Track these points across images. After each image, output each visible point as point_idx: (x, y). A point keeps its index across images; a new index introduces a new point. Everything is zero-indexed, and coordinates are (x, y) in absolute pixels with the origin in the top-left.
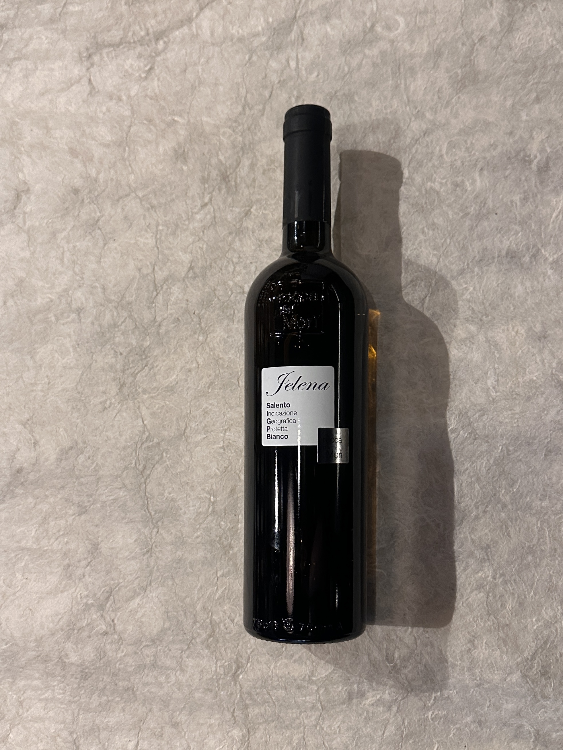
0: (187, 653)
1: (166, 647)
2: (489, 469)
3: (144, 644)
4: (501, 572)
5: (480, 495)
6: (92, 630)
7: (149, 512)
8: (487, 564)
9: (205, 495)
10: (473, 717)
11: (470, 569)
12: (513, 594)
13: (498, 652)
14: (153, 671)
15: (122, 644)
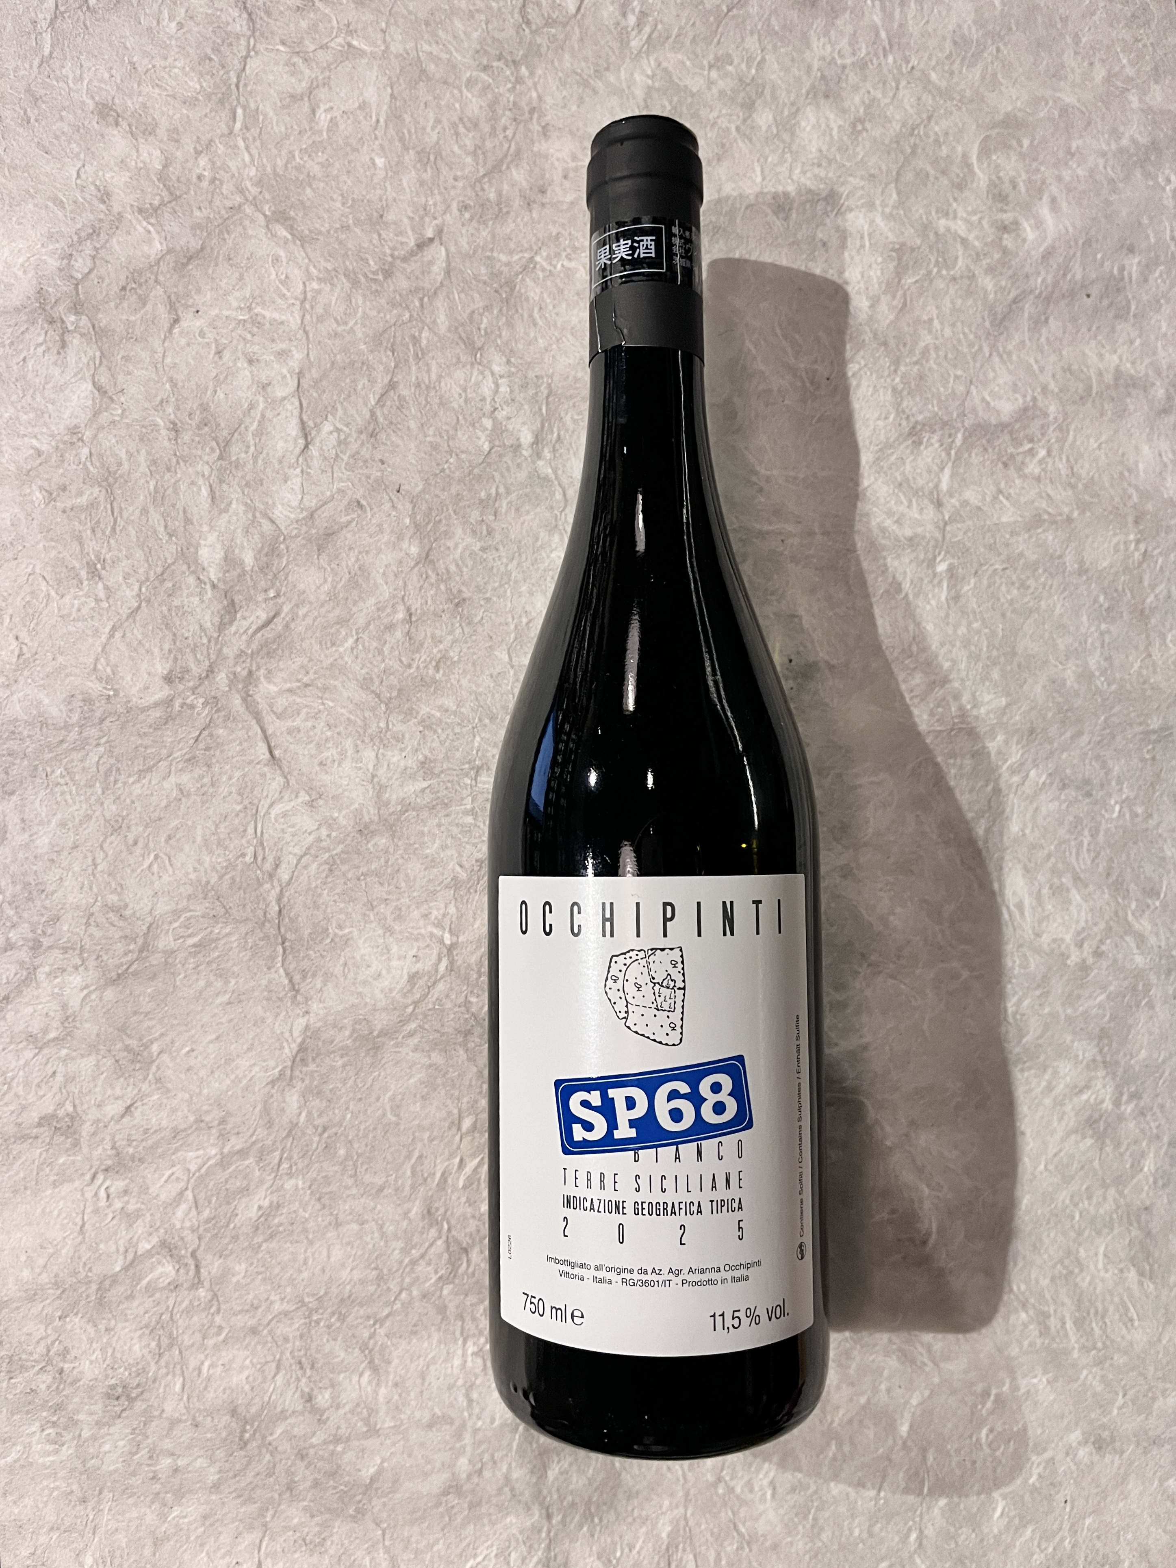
0: (388, 1324)
1: (333, 1314)
2: (1096, 857)
3: (277, 1307)
4: (1133, 1089)
5: (1083, 914)
6: (140, 1280)
7: (287, 974)
8: (1101, 1073)
9: (430, 928)
10: (1083, 1434)
11: (1062, 1086)
12: (1158, 1137)
13: (1132, 1275)
14: (298, 1380)
15: (218, 1311)
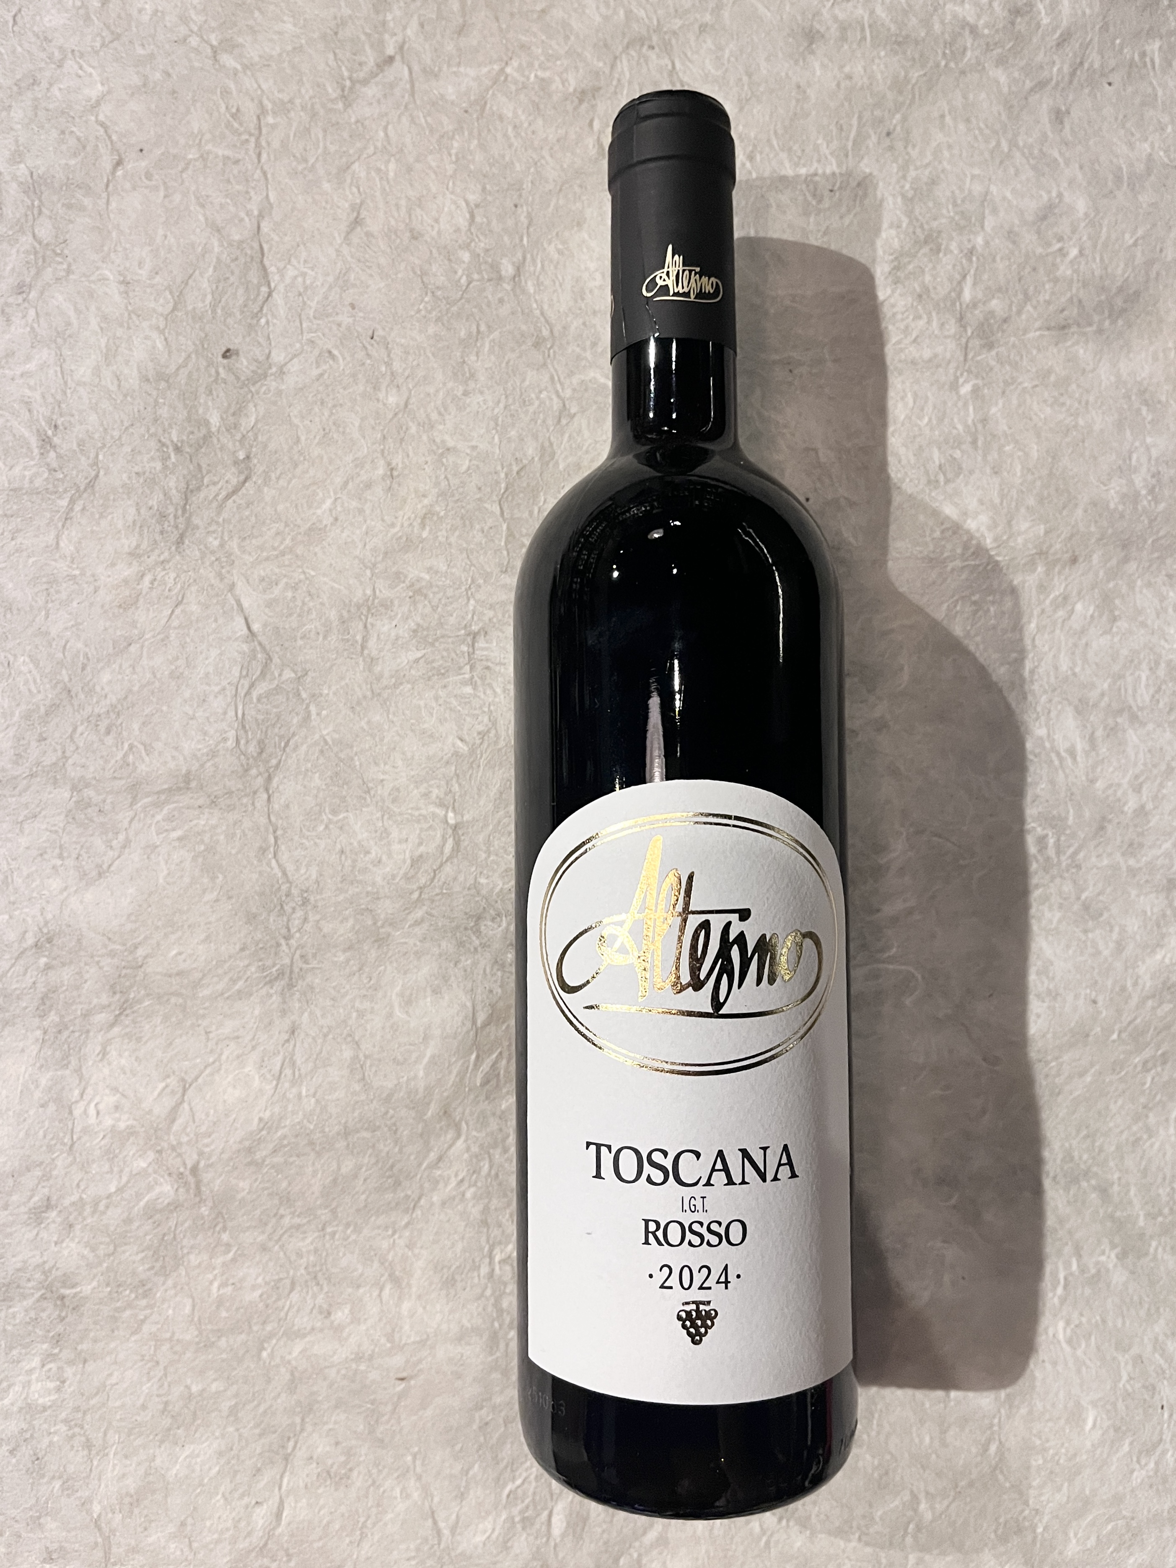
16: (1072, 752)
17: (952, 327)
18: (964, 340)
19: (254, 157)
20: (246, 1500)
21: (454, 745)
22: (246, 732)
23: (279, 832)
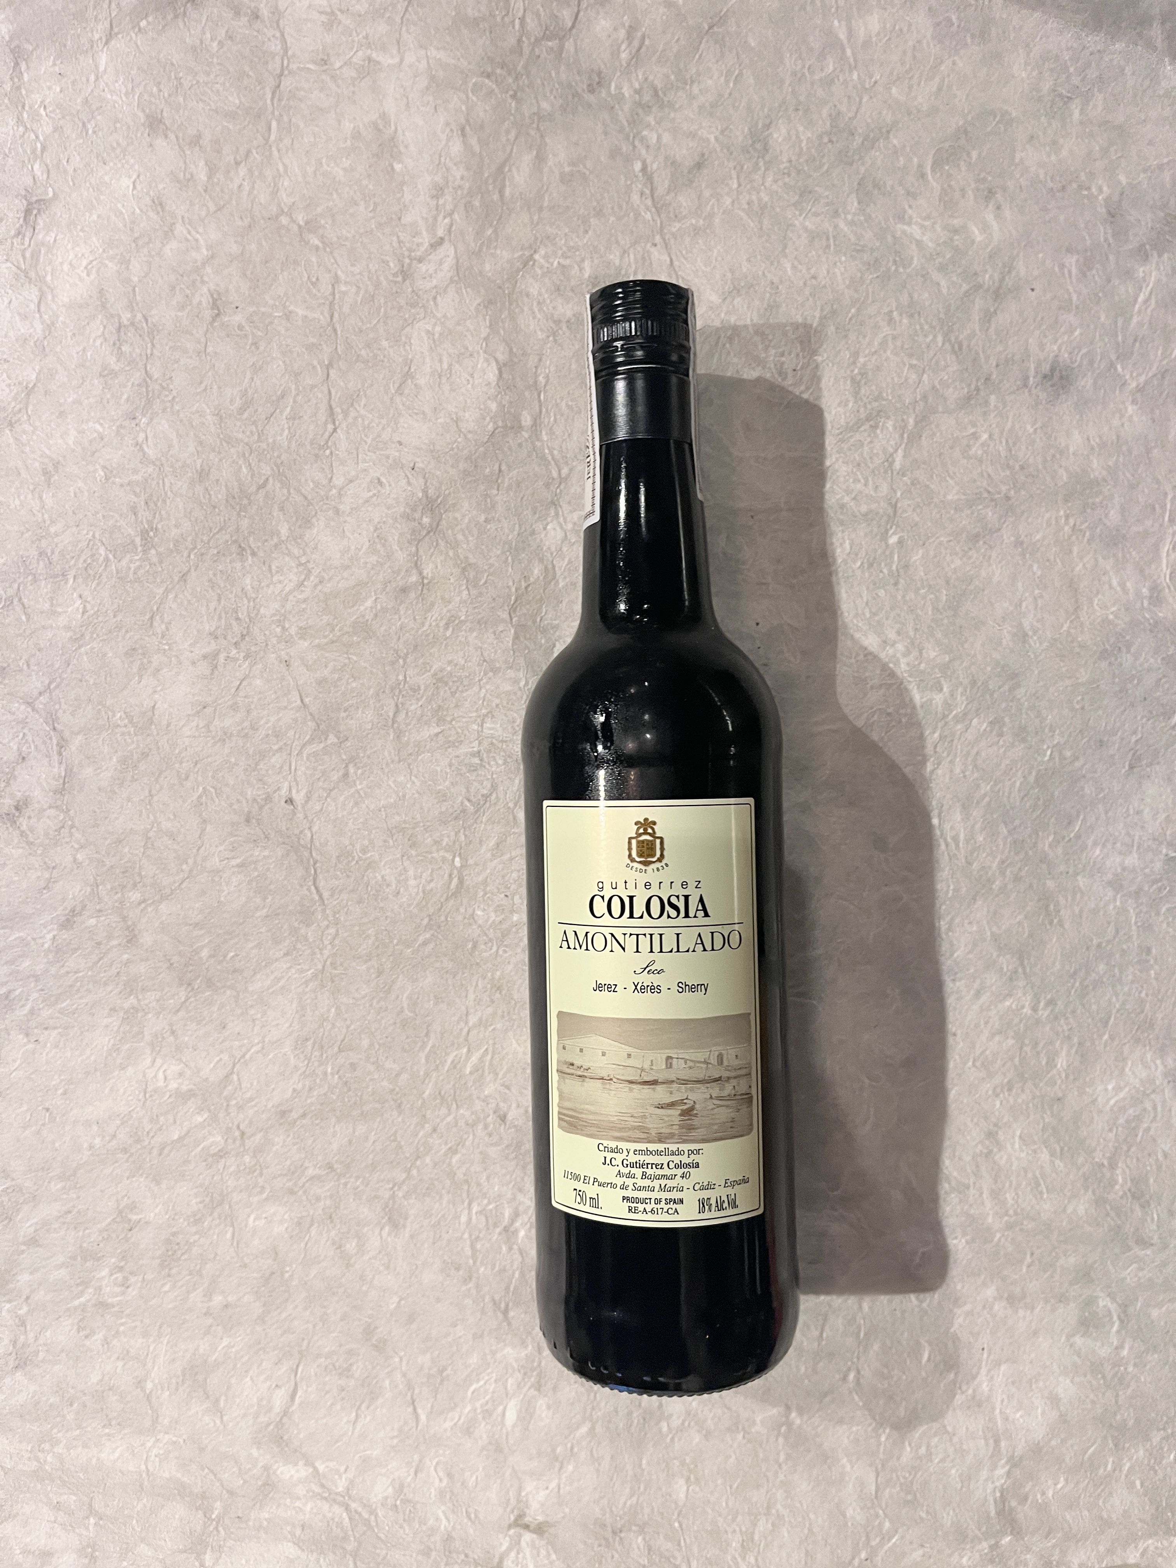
16: (955, 839)
17: (884, 489)
18: (894, 501)
19: (328, 316)
20: (268, 1383)
21: (462, 803)
22: (297, 785)
23: (318, 865)
